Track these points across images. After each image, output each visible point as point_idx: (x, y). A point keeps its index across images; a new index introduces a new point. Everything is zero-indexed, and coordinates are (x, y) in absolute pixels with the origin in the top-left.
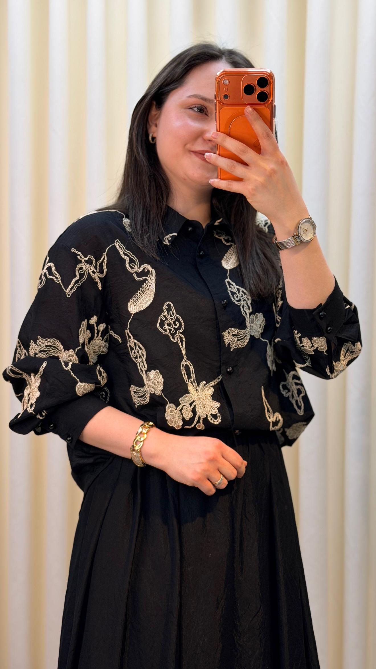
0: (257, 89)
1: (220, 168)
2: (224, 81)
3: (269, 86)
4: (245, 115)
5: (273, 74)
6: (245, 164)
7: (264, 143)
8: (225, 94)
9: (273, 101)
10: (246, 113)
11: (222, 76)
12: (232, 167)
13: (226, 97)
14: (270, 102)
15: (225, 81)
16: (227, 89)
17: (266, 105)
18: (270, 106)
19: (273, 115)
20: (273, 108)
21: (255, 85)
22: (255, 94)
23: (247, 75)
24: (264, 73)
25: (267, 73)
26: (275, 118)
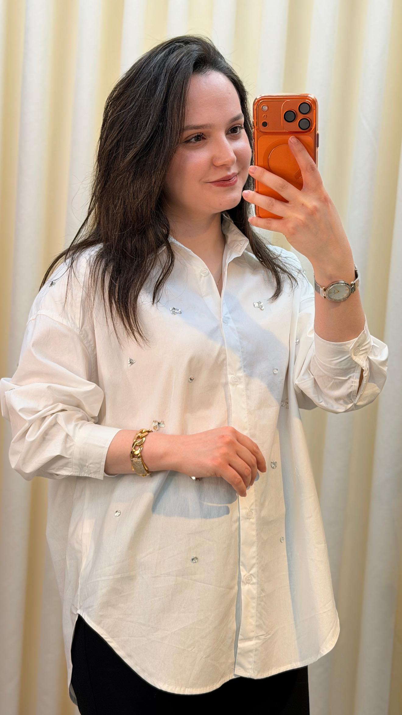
0: (298, 114)
2: (262, 107)
3: (312, 112)
5: (316, 100)
6: (284, 201)
8: (263, 121)
9: (315, 129)
10: (290, 144)
11: (261, 101)
12: (270, 204)
14: (313, 129)
15: (264, 107)
16: (266, 116)
17: (308, 134)
18: (313, 134)
19: (316, 144)
20: (316, 137)
21: (296, 111)
22: (296, 121)
23: (288, 100)
24: (305, 97)
25: (311, 99)
26: (318, 148)
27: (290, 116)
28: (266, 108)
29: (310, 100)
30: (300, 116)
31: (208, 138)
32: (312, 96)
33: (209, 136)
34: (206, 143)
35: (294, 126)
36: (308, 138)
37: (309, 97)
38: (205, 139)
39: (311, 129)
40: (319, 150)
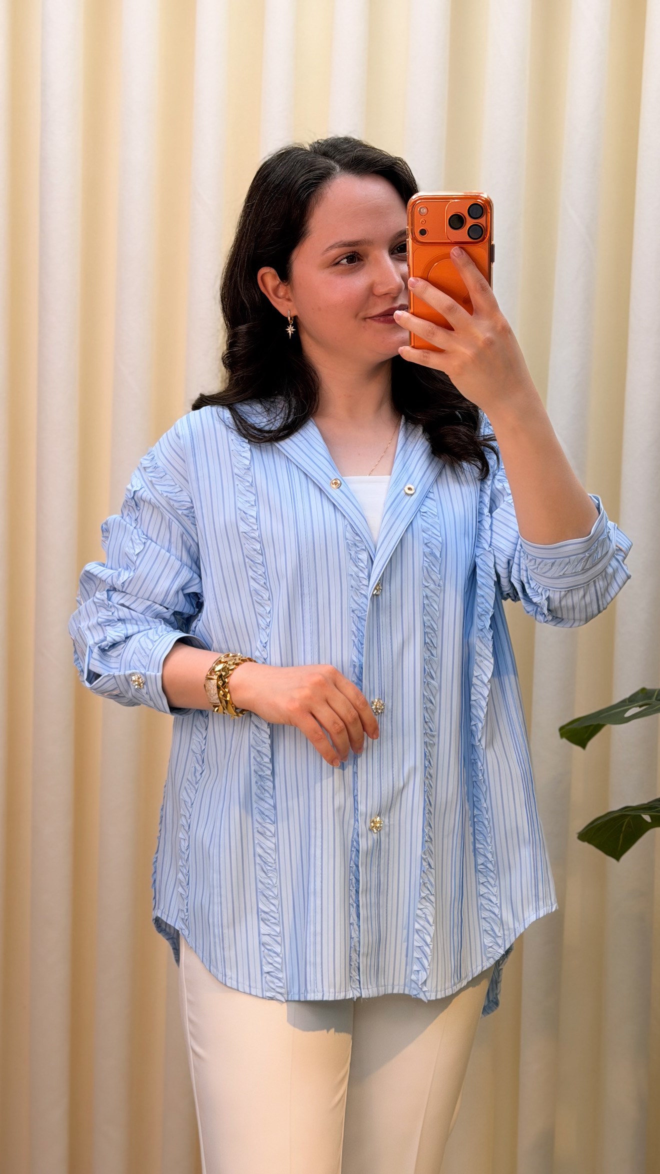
0: (467, 219)
1: (414, 334)
2: (420, 211)
3: (485, 216)
4: (450, 258)
5: (490, 200)
6: (448, 327)
7: (477, 298)
8: (421, 228)
9: (490, 239)
10: (451, 255)
11: (417, 202)
12: (429, 332)
13: (423, 232)
14: (487, 238)
15: (422, 210)
16: (424, 221)
17: (480, 244)
18: (487, 246)
19: (491, 259)
20: (491, 249)
21: (465, 215)
22: (465, 228)
23: (453, 201)
24: (477, 197)
25: (482, 198)
26: (494, 263)
27: (457, 221)
28: (425, 210)
29: (482, 200)
30: (470, 222)
31: (365, 259)
32: (485, 196)
33: (367, 256)
34: (363, 265)
35: (462, 235)
36: (480, 251)
37: (482, 197)
38: (362, 260)
39: (484, 238)
40: (494, 266)
